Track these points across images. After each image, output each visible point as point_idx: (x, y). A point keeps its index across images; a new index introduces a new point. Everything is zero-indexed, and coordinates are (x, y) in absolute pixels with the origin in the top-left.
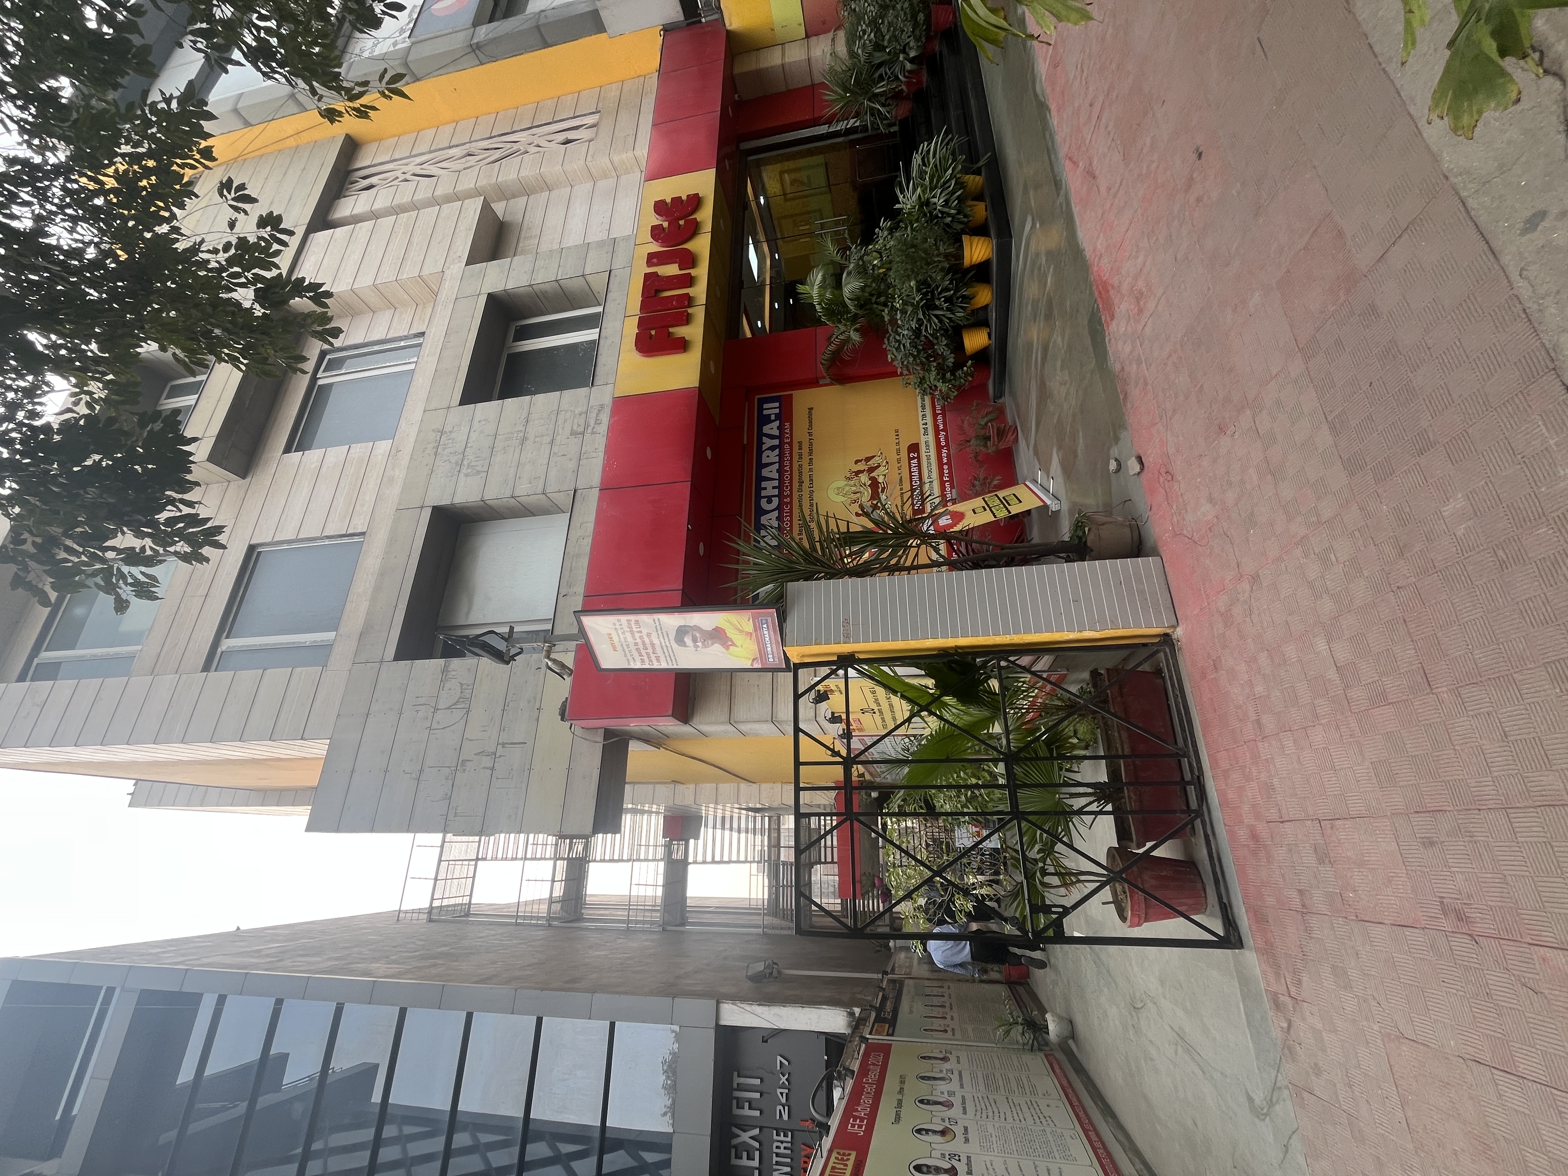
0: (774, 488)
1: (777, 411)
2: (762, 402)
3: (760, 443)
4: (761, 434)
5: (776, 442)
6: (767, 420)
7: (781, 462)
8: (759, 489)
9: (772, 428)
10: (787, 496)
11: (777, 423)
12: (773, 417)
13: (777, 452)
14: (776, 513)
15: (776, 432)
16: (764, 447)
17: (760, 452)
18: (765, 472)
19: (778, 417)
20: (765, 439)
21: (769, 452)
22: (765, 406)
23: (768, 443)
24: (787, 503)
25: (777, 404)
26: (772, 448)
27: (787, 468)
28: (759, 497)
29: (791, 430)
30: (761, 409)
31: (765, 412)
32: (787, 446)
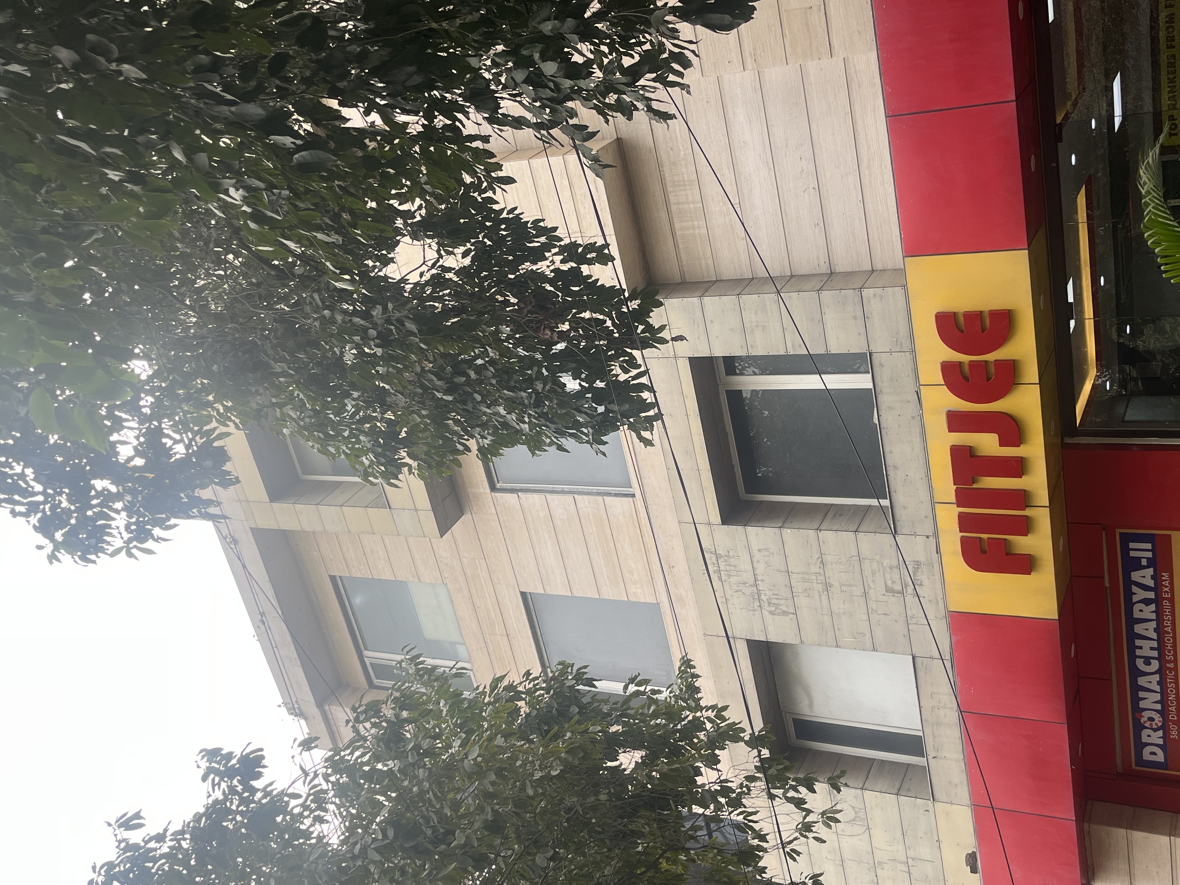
0: (1152, 649)
1: (1150, 555)
2: (1126, 539)
3: (1129, 594)
4: (1129, 583)
5: (1151, 595)
6: (1136, 564)
7: (1159, 619)
8: (1132, 648)
9: (1145, 576)
10: (1170, 662)
11: (1150, 571)
12: (1144, 562)
13: (1153, 607)
14: (1157, 677)
15: (1151, 583)
16: (1135, 598)
17: (1130, 605)
18: (1139, 629)
19: (1151, 563)
20: (1135, 589)
21: (1142, 606)
22: (1132, 545)
23: (1139, 594)
24: (1170, 670)
25: (1149, 546)
26: (1147, 602)
27: (1169, 629)
28: (1133, 657)
29: (1172, 583)
30: (1126, 550)
31: (1132, 554)
32: (1165, 603)
